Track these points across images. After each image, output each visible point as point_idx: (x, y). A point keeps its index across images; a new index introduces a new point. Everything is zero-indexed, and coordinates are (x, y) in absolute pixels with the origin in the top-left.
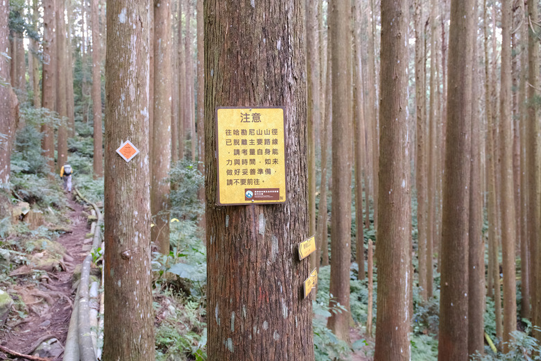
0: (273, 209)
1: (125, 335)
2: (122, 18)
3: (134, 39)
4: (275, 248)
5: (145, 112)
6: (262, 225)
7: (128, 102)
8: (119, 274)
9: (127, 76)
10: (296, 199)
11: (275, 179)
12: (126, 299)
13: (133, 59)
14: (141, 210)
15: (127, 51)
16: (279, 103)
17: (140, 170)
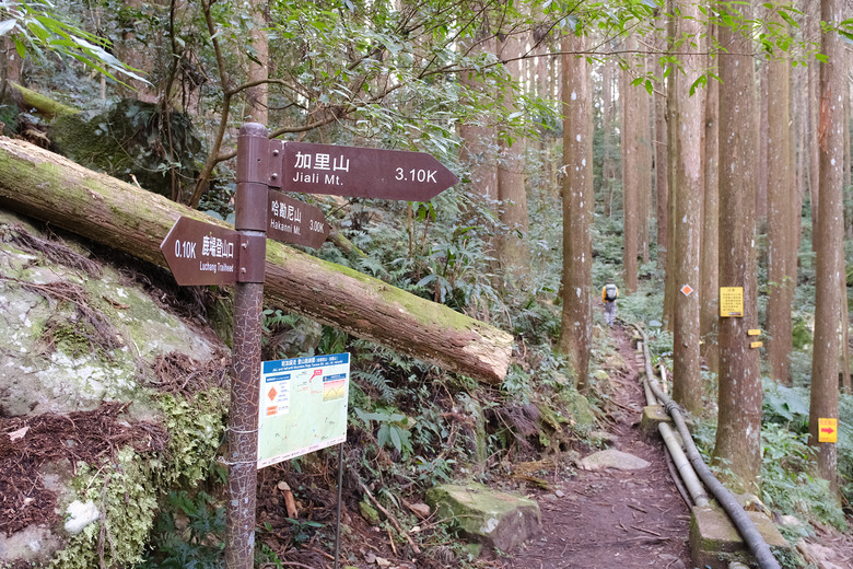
0: (739, 319)
1: (685, 388)
2: (685, 220)
3: (691, 230)
4: (739, 331)
5: (697, 269)
6: (735, 323)
7: (687, 264)
8: (682, 355)
9: (686, 251)
10: (748, 315)
11: (739, 309)
12: (685, 369)
13: (690, 241)
14: (694, 322)
15: (687, 237)
16: (741, 286)
17: (693, 300)
